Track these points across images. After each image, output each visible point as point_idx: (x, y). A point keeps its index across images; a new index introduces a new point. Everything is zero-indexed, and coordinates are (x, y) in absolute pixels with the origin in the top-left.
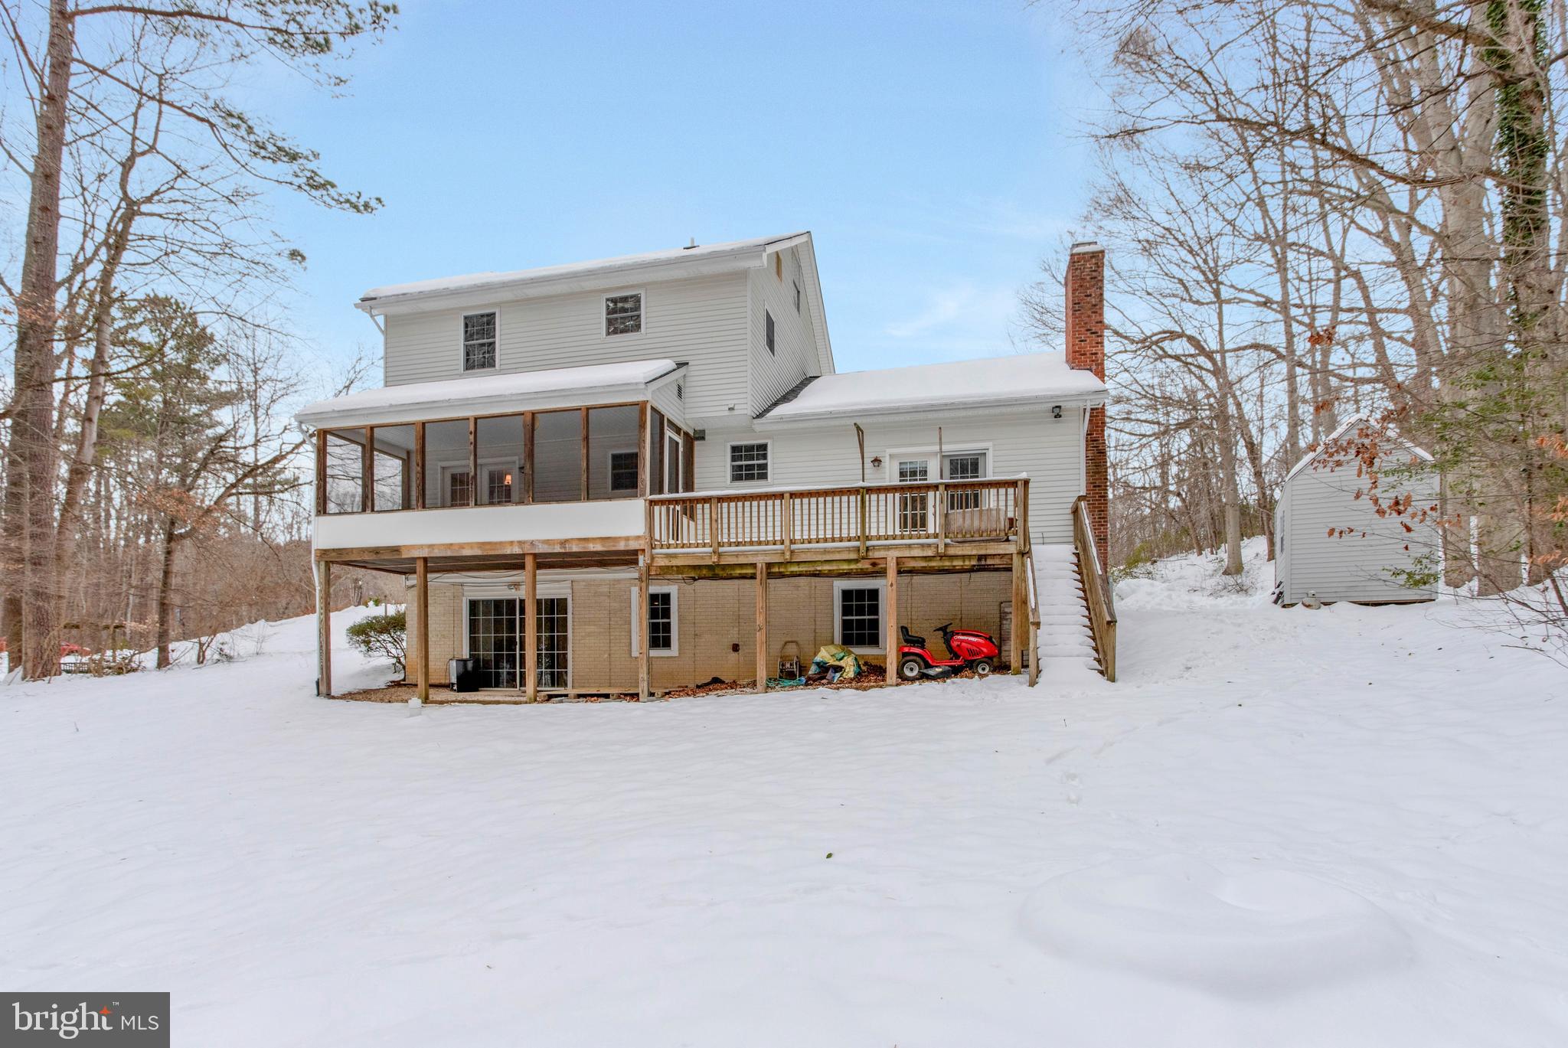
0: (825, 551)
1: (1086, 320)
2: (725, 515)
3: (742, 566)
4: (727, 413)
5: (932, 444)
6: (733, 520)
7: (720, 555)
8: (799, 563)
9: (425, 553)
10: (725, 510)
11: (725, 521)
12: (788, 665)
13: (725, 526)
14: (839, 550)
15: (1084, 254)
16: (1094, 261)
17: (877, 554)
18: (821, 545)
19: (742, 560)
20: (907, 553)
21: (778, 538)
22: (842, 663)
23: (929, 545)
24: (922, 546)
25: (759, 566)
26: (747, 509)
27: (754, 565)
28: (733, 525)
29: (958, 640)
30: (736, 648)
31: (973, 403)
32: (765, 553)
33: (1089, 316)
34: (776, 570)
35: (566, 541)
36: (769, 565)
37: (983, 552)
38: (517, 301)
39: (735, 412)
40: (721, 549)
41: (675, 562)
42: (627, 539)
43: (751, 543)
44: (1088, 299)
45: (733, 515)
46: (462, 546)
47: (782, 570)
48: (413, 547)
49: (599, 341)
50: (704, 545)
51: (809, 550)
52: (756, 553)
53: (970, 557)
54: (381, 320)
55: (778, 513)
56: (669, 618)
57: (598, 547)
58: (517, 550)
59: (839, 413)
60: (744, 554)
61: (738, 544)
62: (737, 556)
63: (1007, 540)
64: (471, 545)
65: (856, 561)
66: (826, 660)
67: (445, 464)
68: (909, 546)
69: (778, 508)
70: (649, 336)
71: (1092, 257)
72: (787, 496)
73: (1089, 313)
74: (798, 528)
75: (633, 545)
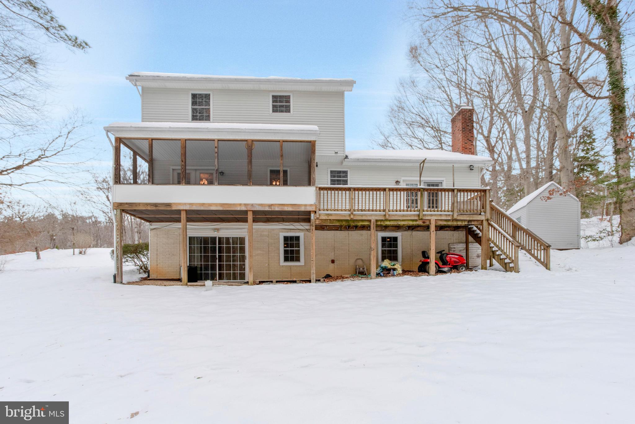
0: (403, 216)
1: (467, 135)
2: (357, 197)
3: (362, 221)
4: (334, 155)
5: (417, 177)
6: (360, 200)
7: (354, 215)
8: (390, 220)
9: (187, 208)
10: (357, 195)
11: (357, 200)
12: (361, 269)
13: (357, 202)
14: (410, 216)
15: (466, 109)
16: (470, 112)
17: (427, 218)
18: (402, 213)
19: (364, 218)
20: (440, 218)
21: (382, 208)
22: (395, 267)
23: (449, 215)
24: (446, 215)
25: (372, 221)
26: (367, 195)
27: (370, 221)
28: (360, 202)
29: (450, 257)
30: (333, 261)
31: (441, 161)
32: (376, 215)
33: (468, 134)
34: (379, 223)
35: (272, 205)
36: (377, 221)
37: (471, 219)
38: (223, 90)
39: (338, 155)
40: (354, 213)
41: (330, 218)
42: (306, 205)
43: (369, 210)
44: (468, 127)
45: (360, 197)
46: (210, 205)
47: (382, 223)
48: (180, 204)
49: (268, 115)
50: (345, 210)
51: (396, 215)
52: (371, 215)
53: (465, 220)
54: (140, 88)
55: (382, 198)
56: (299, 247)
57: (290, 209)
58: (243, 208)
59: (384, 159)
60: (365, 215)
61: (362, 210)
62: (362, 216)
63: (480, 214)
64: (216, 205)
65: (416, 220)
66: (387, 266)
67: (174, 168)
68: (441, 215)
69: (382, 195)
70: (294, 115)
71: (469, 111)
72: (387, 190)
73: (468, 133)
74: (391, 205)
75: (309, 209)
